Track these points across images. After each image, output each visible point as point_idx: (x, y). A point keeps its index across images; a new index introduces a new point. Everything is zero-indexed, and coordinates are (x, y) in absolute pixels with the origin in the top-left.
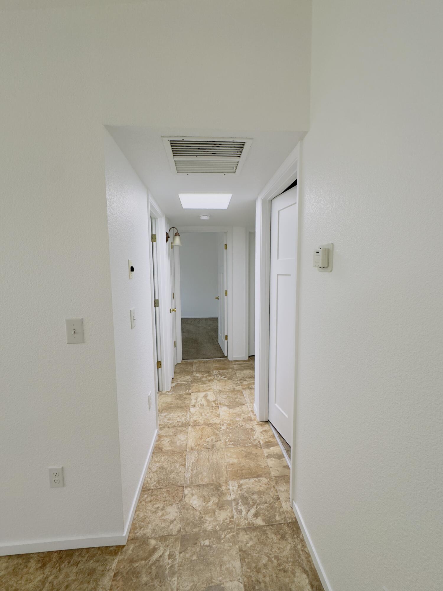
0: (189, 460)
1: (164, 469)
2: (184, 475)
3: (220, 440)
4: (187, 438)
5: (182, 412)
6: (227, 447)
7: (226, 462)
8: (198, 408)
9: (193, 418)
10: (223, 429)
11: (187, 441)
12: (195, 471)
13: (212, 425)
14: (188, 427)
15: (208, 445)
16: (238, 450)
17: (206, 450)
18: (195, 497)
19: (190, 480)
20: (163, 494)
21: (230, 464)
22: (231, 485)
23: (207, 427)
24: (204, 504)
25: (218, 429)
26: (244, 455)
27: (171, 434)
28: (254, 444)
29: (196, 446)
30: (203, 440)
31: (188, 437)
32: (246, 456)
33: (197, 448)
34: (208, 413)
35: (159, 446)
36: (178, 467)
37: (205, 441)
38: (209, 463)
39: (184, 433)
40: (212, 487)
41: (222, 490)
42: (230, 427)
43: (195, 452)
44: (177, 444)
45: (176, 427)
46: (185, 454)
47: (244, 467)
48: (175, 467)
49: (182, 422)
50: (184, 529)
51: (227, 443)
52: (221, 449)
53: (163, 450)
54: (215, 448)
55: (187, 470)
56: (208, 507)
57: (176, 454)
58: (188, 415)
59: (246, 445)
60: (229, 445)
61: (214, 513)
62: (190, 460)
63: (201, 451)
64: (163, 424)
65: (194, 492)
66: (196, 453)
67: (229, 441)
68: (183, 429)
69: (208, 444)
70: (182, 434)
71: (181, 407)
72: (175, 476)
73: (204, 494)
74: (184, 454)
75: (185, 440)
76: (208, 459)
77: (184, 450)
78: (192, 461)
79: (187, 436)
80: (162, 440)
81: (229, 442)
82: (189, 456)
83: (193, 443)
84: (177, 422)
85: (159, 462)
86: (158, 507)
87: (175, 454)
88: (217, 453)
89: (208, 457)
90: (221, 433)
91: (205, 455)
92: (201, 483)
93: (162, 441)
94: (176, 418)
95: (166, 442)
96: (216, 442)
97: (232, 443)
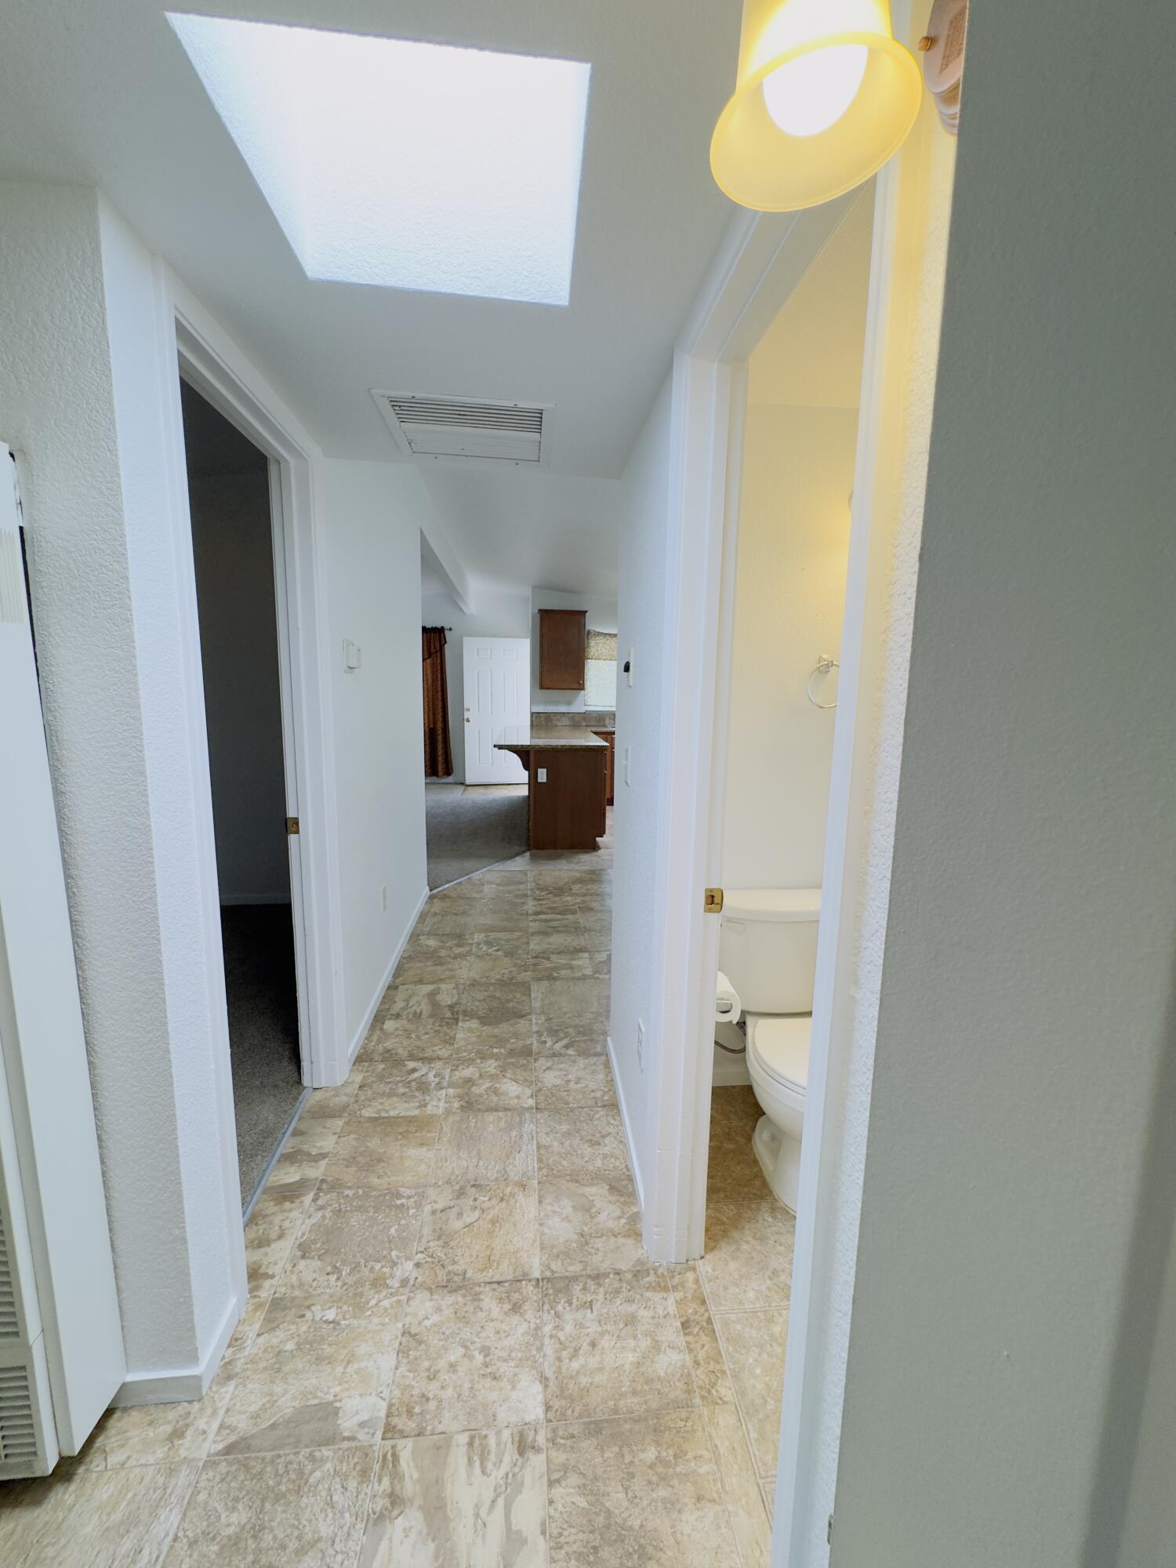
0: (529, 1158)
1: (587, 1142)
2: (537, 1127)
3: (434, 1212)
4: (541, 1225)
5: (584, 1380)
6: (421, 1190)
7: (436, 1149)
8: (504, 1415)
9: (525, 1326)
10: (408, 1258)
11: (542, 1214)
12: (514, 1133)
13: (448, 1281)
14: (542, 1272)
15: (477, 1196)
16: (394, 1178)
17: (482, 1183)
18: (512, 1094)
19: (523, 1119)
20: (574, 1100)
21: (428, 1145)
22: (441, 1108)
23: (468, 1275)
24: (497, 1085)
25: (430, 1260)
26: (382, 1165)
27: (599, 1243)
28: (335, 1194)
29: (512, 1195)
30: (490, 1217)
31: (537, 1226)
32: (380, 1160)
33: (509, 1189)
34: (453, 1367)
35: (622, 1199)
36: (556, 1144)
37: (483, 1212)
38: (479, 1150)
39: (553, 1247)
40: (480, 1106)
41: (461, 1102)
42: (382, 1267)
43: (514, 1176)
44: (570, 1204)
45: (589, 1276)
46: (541, 1173)
47: (397, 1138)
48: (562, 1144)
49: (570, 1304)
50: (528, 1061)
51: (415, 1202)
52: (440, 1183)
53: (607, 1187)
54: (457, 1187)
55: (532, 1137)
56: (490, 1082)
57: (567, 1175)
58: (549, 1349)
59: (361, 1192)
60: (413, 1193)
61: (481, 1075)
62: (527, 1158)
63: (497, 1179)
64: (648, 1294)
65: (516, 1101)
66: (512, 1174)
67: (408, 1209)
68: (559, 1263)
69: (475, 1200)
70: (562, 1240)
71: (594, 1429)
72: (557, 1127)
73: (496, 1098)
74: (545, 1174)
75: (547, 1216)
76: (480, 1159)
77: (547, 1184)
78: (522, 1154)
79: (543, 1234)
80: (623, 1221)
81: (409, 1204)
82: (530, 1168)
83: (521, 1206)
84: (590, 1305)
85: (605, 1156)
86: (576, 1083)
87: (567, 1172)
88: (453, 1173)
89: (481, 1163)
90: (424, 1240)
91: (486, 1169)
92: (500, 1114)
93: (620, 1218)
94: (602, 1334)
95: (606, 1213)
96: (450, 1208)
97: (399, 1202)
